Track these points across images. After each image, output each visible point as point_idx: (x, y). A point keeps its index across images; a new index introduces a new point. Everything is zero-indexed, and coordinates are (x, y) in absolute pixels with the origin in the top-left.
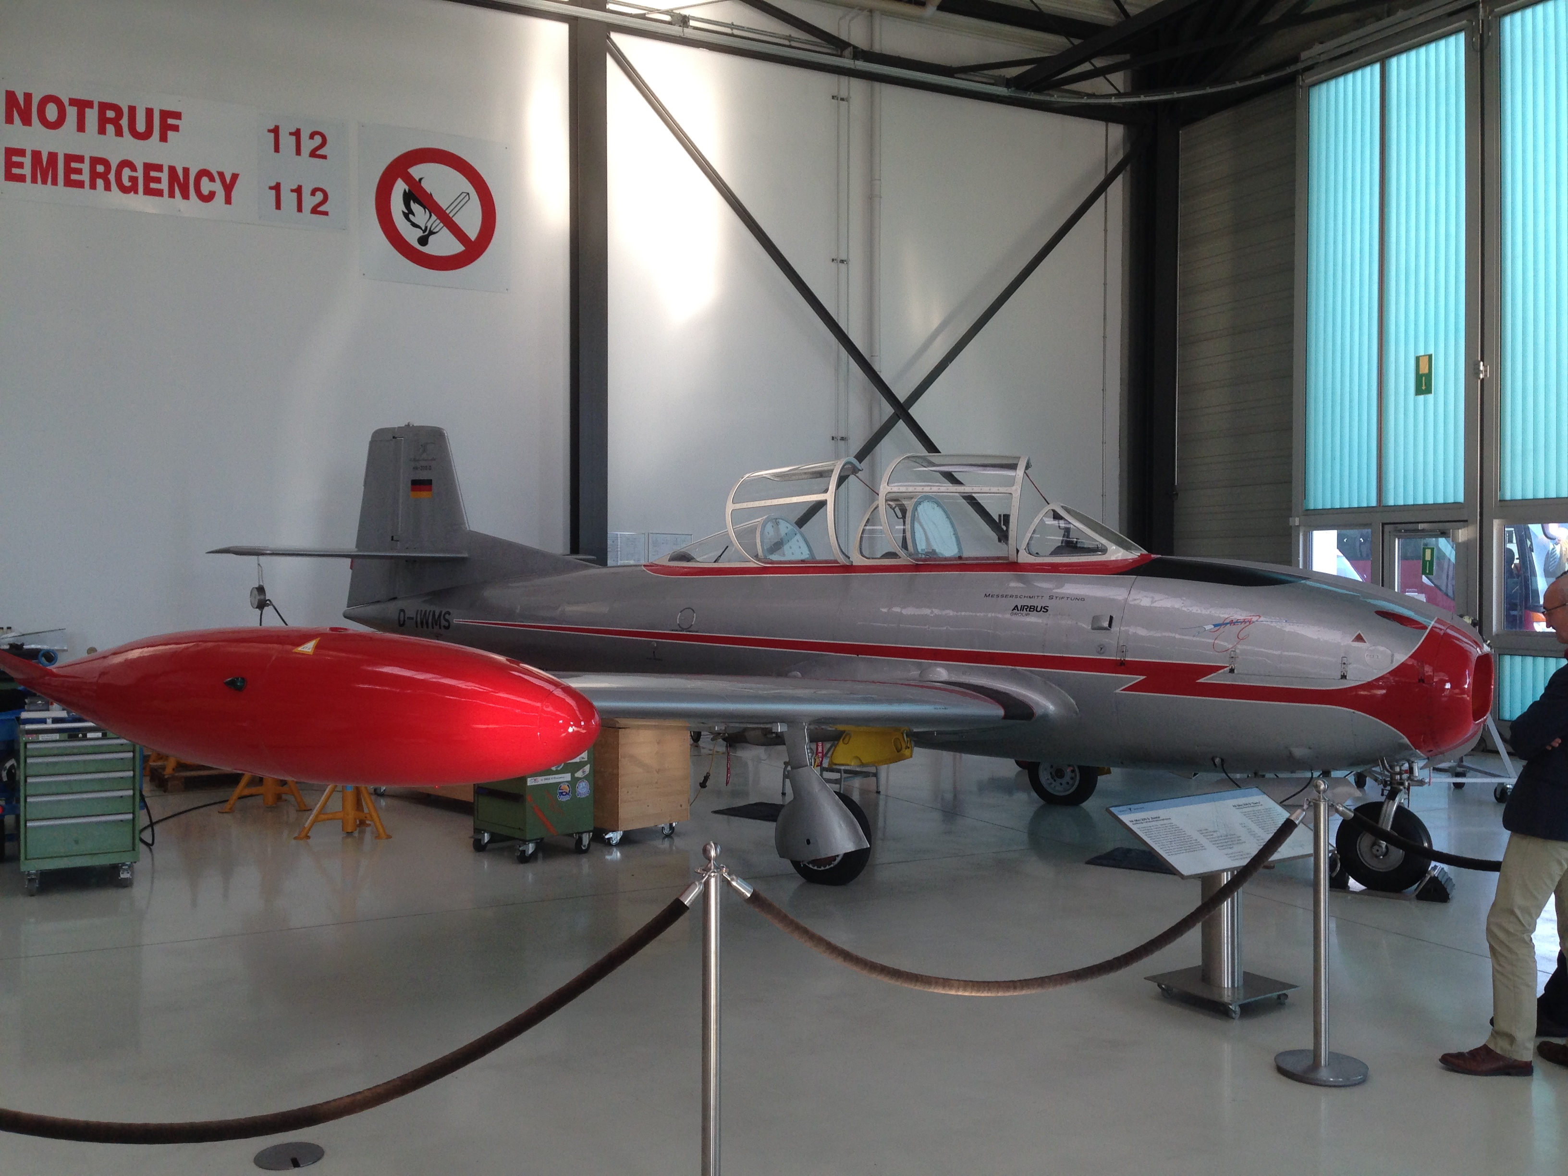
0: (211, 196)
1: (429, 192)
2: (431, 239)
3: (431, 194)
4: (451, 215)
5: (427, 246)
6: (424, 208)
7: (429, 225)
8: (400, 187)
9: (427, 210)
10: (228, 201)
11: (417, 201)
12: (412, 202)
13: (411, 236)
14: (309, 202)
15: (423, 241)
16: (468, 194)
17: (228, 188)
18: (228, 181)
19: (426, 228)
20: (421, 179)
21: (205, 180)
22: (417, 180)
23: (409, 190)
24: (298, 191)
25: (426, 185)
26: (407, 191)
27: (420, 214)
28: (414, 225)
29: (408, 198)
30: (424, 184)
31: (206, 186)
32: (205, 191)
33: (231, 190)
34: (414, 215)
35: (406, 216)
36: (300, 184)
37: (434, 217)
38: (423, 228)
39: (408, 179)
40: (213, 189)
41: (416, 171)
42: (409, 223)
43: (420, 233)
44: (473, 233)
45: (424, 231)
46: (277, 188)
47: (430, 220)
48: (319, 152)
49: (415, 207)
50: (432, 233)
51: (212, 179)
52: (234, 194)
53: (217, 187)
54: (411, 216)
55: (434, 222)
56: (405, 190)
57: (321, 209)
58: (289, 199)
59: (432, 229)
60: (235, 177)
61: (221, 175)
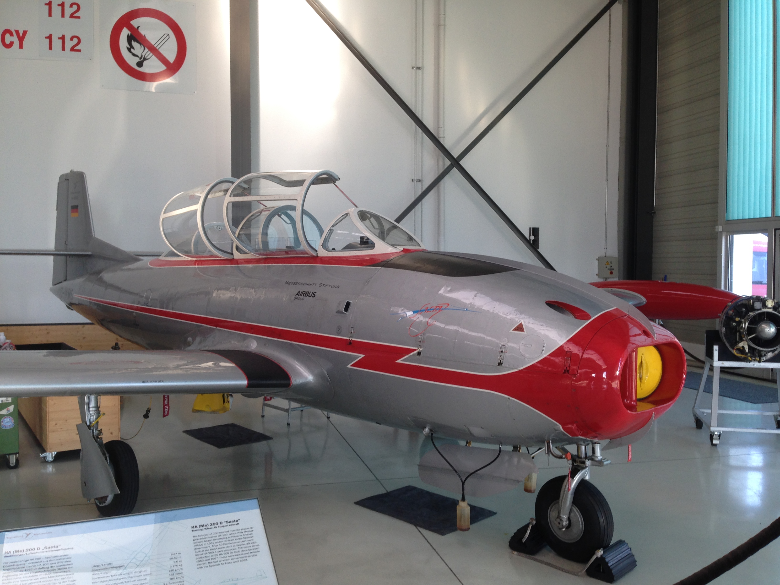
0: (12, 44)
1: (143, 35)
2: (145, 63)
3: (145, 36)
4: (157, 48)
5: (142, 68)
6: (140, 44)
7: (143, 54)
8: (125, 32)
9: (142, 46)
10: (21, 47)
11: (136, 41)
12: (133, 41)
13: (132, 61)
14: (69, 44)
15: (140, 64)
16: (168, 35)
17: (21, 39)
18: (21, 35)
19: (142, 56)
20: (138, 27)
21: (7, 35)
22: (136, 27)
23: (131, 34)
24: (63, 38)
25: (142, 31)
26: (130, 34)
27: (138, 48)
28: (134, 55)
29: (130, 39)
30: (140, 30)
31: (8, 39)
32: (7, 42)
33: (23, 41)
34: (133, 48)
35: (129, 50)
36: (64, 34)
37: (146, 50)
38: (140, 57)
39: (130, 28)
40: (12, 41)
41: (135, 23)
42: (131, 54)
43: (138, 60)
44: (171, 57)
45: (141, 58)
46: (50, 37)
47: (144, 52)
48: (75, 15)
49: (134, 44)
50: (145, 59)
51: (12, 35)
52: (24, 43)
53: (15, 39)
54: (132, 50)
55: (147, 53)
56: (128, 35)
57: (76, 48)
58: (57, 44)
59: (145, 57)
60: (25, 32)
61: (17, 32)
